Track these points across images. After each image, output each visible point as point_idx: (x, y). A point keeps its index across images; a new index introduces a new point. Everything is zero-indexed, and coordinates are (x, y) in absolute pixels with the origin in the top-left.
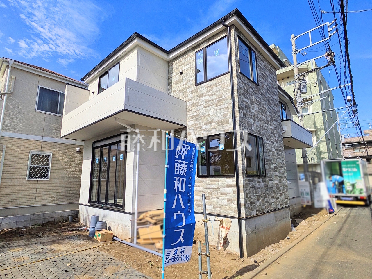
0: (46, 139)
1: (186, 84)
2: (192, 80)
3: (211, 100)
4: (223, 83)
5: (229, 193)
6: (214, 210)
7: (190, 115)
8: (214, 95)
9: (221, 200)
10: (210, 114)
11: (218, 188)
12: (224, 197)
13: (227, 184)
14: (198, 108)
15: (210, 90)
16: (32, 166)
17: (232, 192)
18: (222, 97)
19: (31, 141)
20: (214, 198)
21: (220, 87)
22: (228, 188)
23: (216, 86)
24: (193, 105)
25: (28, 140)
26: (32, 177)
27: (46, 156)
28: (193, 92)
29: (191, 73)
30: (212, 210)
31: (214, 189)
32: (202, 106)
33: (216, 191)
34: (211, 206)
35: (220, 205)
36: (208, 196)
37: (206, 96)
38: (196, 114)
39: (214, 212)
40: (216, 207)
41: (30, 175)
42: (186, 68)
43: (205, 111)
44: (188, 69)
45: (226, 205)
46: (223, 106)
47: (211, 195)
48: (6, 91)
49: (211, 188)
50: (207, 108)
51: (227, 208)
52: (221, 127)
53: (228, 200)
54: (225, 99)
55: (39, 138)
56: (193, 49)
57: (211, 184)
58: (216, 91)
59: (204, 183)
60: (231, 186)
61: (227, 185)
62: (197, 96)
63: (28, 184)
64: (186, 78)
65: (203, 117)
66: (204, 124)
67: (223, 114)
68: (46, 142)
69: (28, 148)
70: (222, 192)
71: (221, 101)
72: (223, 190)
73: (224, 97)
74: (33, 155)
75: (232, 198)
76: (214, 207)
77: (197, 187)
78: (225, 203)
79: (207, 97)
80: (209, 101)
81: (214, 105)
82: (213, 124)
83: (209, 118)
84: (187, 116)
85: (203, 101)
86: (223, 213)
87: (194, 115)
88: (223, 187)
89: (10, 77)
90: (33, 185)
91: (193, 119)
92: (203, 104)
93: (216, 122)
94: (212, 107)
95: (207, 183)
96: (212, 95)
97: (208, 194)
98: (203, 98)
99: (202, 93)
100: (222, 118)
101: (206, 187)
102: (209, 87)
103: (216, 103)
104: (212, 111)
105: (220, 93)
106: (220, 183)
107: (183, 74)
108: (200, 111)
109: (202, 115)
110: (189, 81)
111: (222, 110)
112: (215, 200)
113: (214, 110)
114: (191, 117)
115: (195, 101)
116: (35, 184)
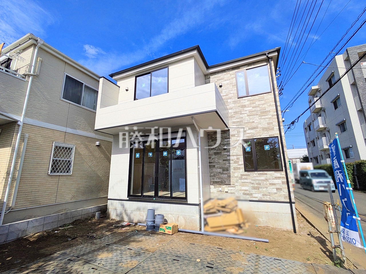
0: (69, 130)
1: (226, 95)
2: (233, 93)
3: (254, 111)
4: (266, 99)
5: (278, 184)
6: (264, 198)
7: (233, 121)
8: (257, 107)
9: (270, 190)
10: (254, 122)
11: (266, 180)
12: (274, 187)
13: (275, 176)
14: (241, 116)
15: (253, 103)
16: (56, 159)
17: (281, 183)
18: (266, 110)
19: (55, 131)
20: (263, 187)
21: (263, 102)
22: (276, 179)
23: (260, 101)
24: (236, 113)
25: (51, 130)
26: (55, 172)
27: (69, 149)
28: (234, 102)
29: (231, 87)
30: (261, 197)
31: (263, 181)
32: (246, 115)
33: (265, 183)
34: (260, 195)
35: (269, 193)
36: (256, 186)
37: (249, 107)
38: (238, 120)
39: (263, 199)
40: (266, 195)
41: (53, 169)
42: (226, 82)
43: (249, 119)
44: (228, 84)
45: (275, 193)
46: (267, 117)
47: (259, 186)
48: (32, 73)
49: (260, 180)
50: (251, 117)
51: (277, 195)
52: (266, 132)
53: (277, 189)
54: (270, 111)
55: (63, 129)
56: (232, 69)
57: (259, 177)
58: (259, 105)
59: (251, 176)
60: (279, 178)
61: (276, 178)
62: (239, 106)
63: (50, 179)
64: (226, 90)
65: (247, 123)
66: (249, 129)
67: (267, 123)
68: (69, 134)
69: (51, 139)
70: (271, 183)
71: (264, 112)
72: (271, 181)
73: (267, 109)
74: (56, 147)
75: (281, 187)
76: (263, 195)
77: (244, 179)
78: (275, 191)
79: (251, 108)
80: (253, 111)
81: (257, 115)
82: (258, 130)
83: (254, 125)
84: (229, 121)
85: (246, 111)
86: (273, 199)
87: (237, 120)
88: (271, 179)
89: (37, 58)
90: (55, 180)
91: (236, 124)
92: (246, 113)
93: (261, 128)
94: (256, 116)
95: (255, 176)
96: (255, 107)
97: (256, 185)
98: (245, 109)
99: (244, 104)
100: (266, 126)
101: (253, 179)
102: (251, 100)
103: (260, 113)
104: (256, 119)
105: (264, 106)
106: (268, 176)
107: (222, 87)
108: (243, 118)
109: (246, 122)
110: (230, 94)
111: (267, 119)
112: (265, 189)
113: (258, 119)
114: (234, 122)
115: (237, 110)
116: (56, 179)
